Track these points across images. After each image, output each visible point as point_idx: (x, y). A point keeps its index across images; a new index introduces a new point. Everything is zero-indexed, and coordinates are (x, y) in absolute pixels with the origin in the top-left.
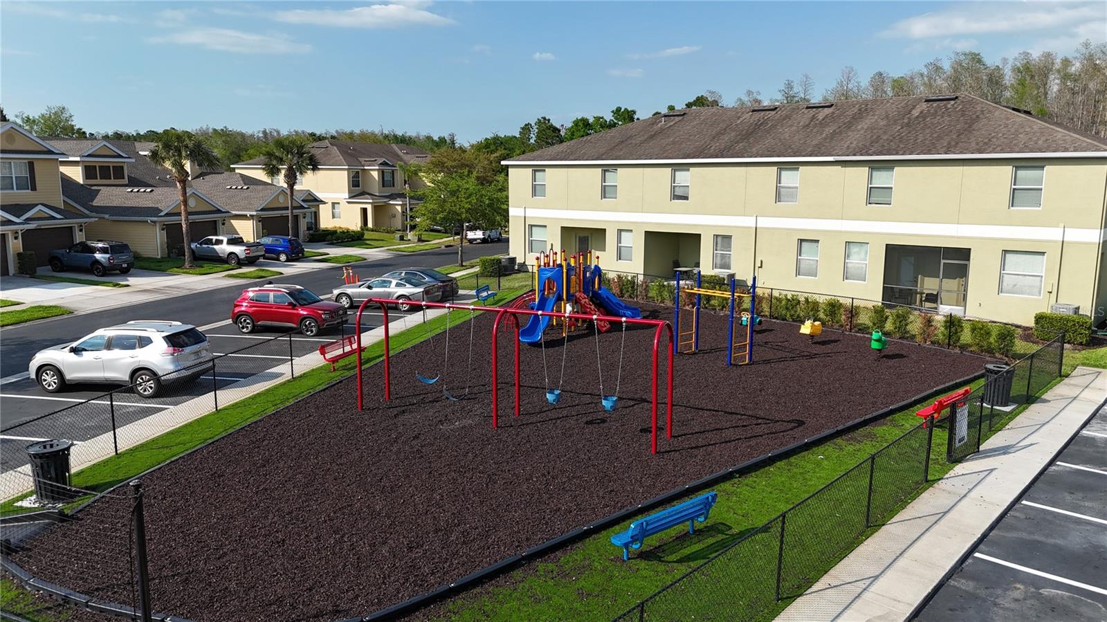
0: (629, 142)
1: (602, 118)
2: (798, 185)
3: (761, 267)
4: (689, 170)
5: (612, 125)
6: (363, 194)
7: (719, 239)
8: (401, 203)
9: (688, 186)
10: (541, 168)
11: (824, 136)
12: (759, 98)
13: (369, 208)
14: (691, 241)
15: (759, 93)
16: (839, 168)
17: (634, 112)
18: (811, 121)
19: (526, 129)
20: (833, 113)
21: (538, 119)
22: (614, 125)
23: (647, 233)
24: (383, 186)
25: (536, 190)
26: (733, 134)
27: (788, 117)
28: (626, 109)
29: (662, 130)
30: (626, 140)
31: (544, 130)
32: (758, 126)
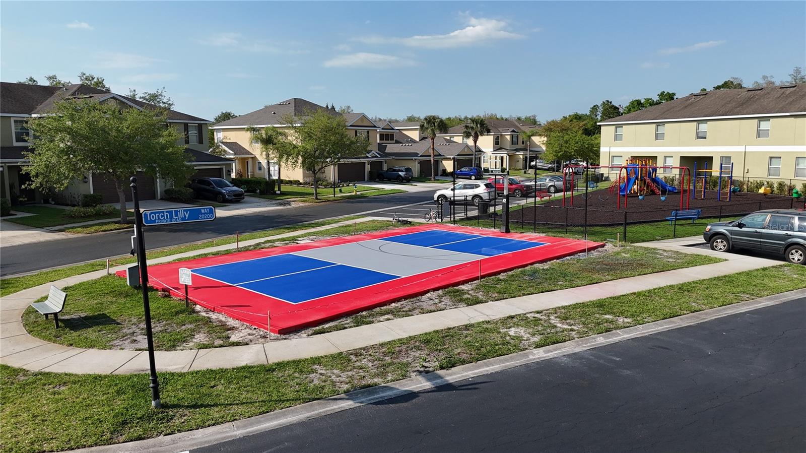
0: (672, 110)
1: (651, 99)
2: (769, 129)
3: (748, 172)
4: (707, 123)
5: (658, 103)
6: (500, 149)
7: (724, 159)
8: (522, 153)
9: (706, 132)
10: (621, 126)
11: (787, 102)
12: (773, 80)
13: (505, 156)
14: (707, 161)
15: (772, 77)
16: (793, 118)
17: (674, 94)
18: (782, 95)
19: (595, 108)
20: (795, 90)
21: (603, 102)
22: (660, 103)
23: (682, 158)
24: (512, 144)
25: (617, 137)
26: (734, 103)
27: (768, 93)
28: (668, 93)
29: (692, 103)
30: (671, 109)
31: (607, 109)
32: (750, 99)
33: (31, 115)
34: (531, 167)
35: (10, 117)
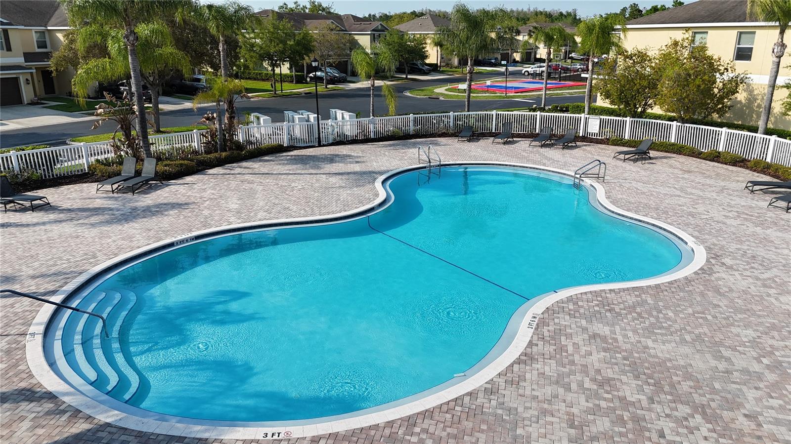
33: (47, 27)
34: (569, 58)
35: (31, 29)
